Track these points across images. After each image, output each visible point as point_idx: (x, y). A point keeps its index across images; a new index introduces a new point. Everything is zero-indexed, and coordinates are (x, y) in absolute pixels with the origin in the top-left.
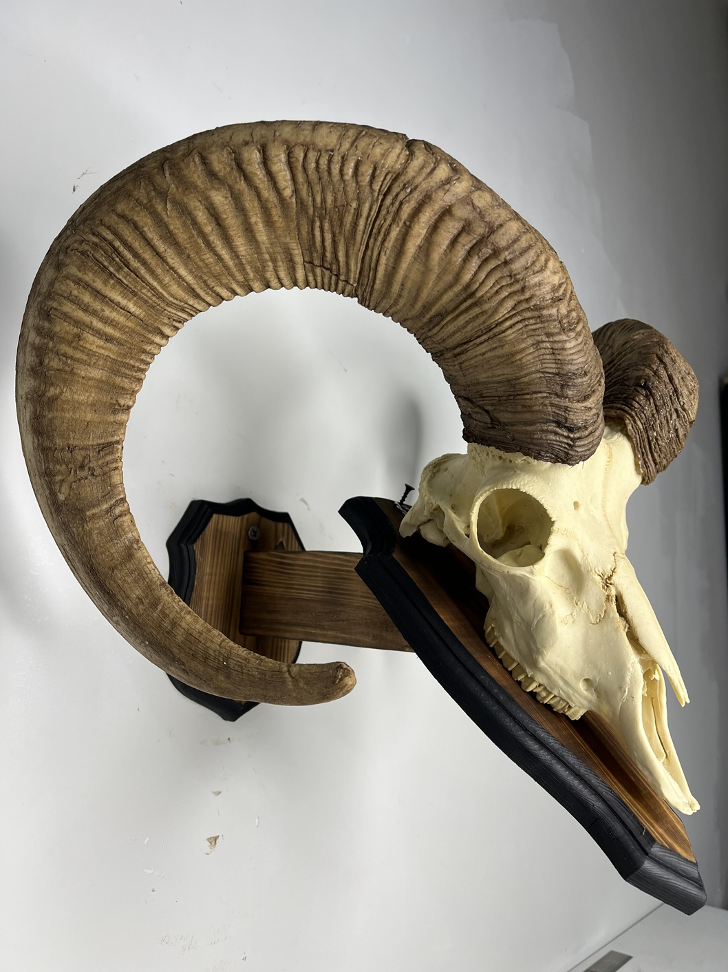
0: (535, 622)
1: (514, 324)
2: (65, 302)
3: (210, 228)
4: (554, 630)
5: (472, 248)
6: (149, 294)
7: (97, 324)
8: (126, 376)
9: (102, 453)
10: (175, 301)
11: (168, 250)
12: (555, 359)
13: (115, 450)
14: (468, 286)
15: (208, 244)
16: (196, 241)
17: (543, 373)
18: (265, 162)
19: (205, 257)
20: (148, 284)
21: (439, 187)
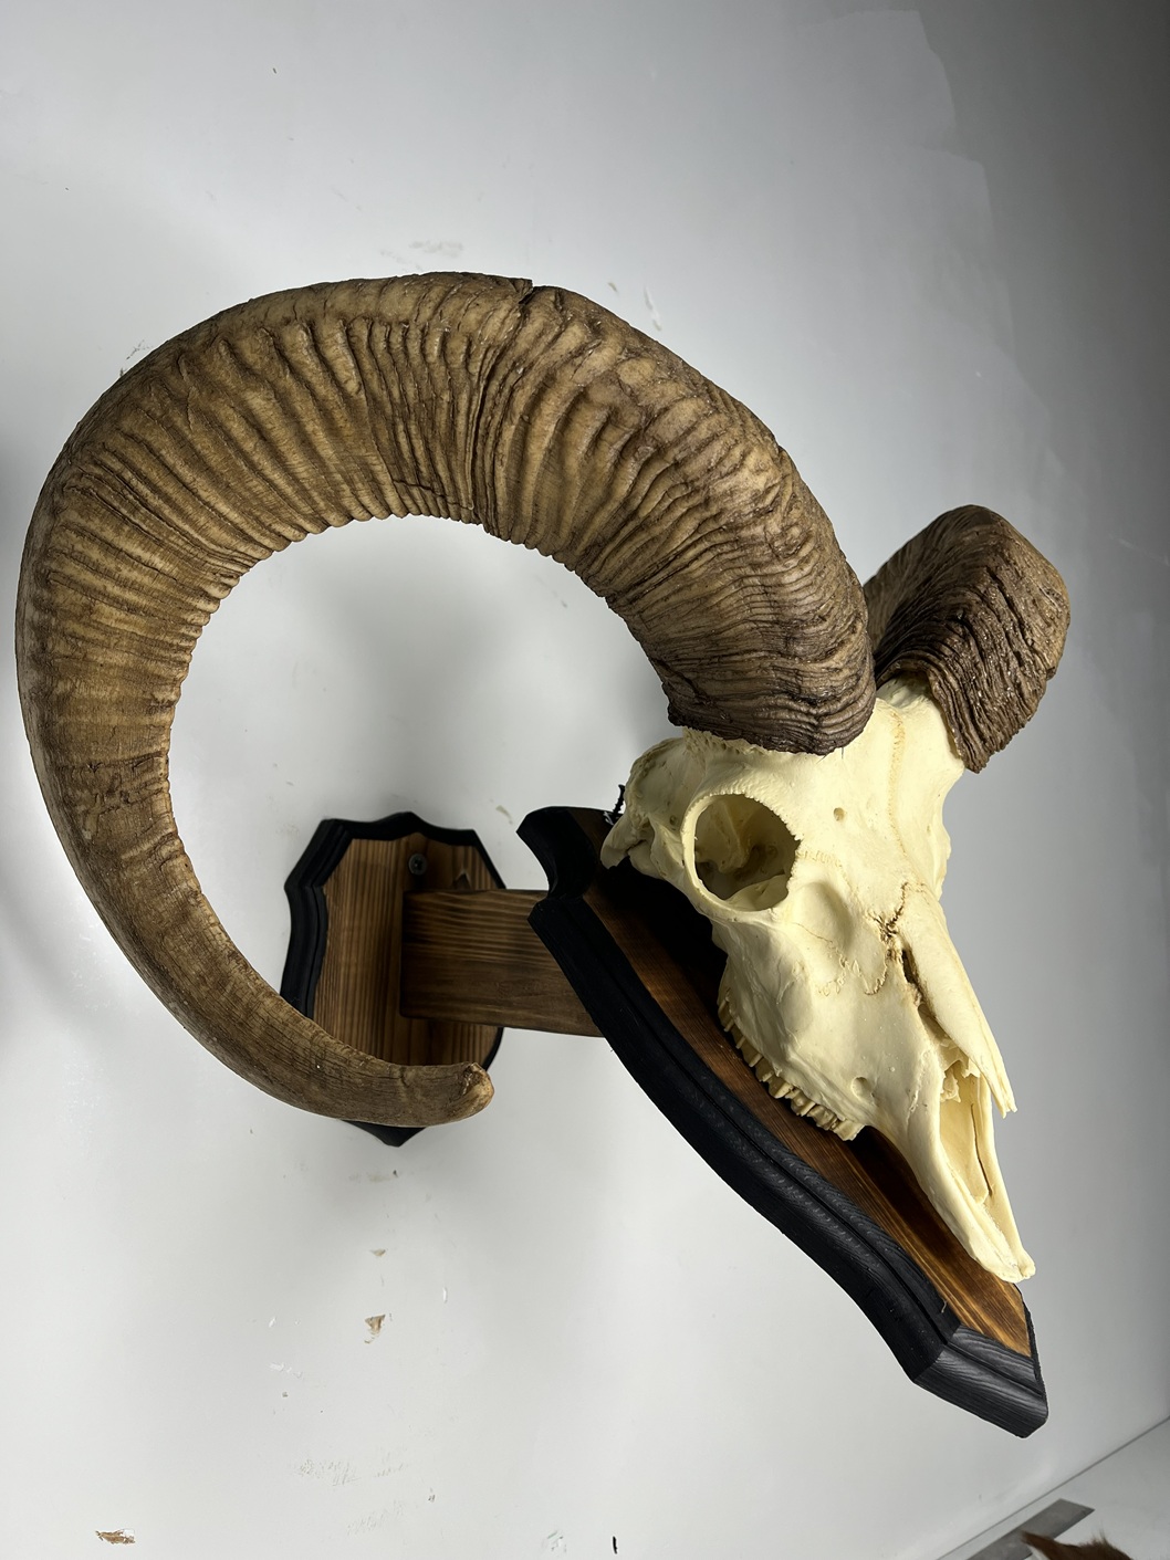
0: (781, 993)
1: (701, 554)
2: (67, 561)
3: (252, 445)
4: (807, 1005)
5: (624, 447)
6: (180, 542)
7: (115, 590)
8: (162, 659)
9: (137, 771)
10: (218, 549)
11: (198, 480)
12: (770, 601)
13: (156, 764)
14: (626, 503)
15: (253, 466)
16: (234, 464)
17: (754, 622)
18: (316, 345)
19: (250, 484)
20: (177, 528)
21: (566, 363)
